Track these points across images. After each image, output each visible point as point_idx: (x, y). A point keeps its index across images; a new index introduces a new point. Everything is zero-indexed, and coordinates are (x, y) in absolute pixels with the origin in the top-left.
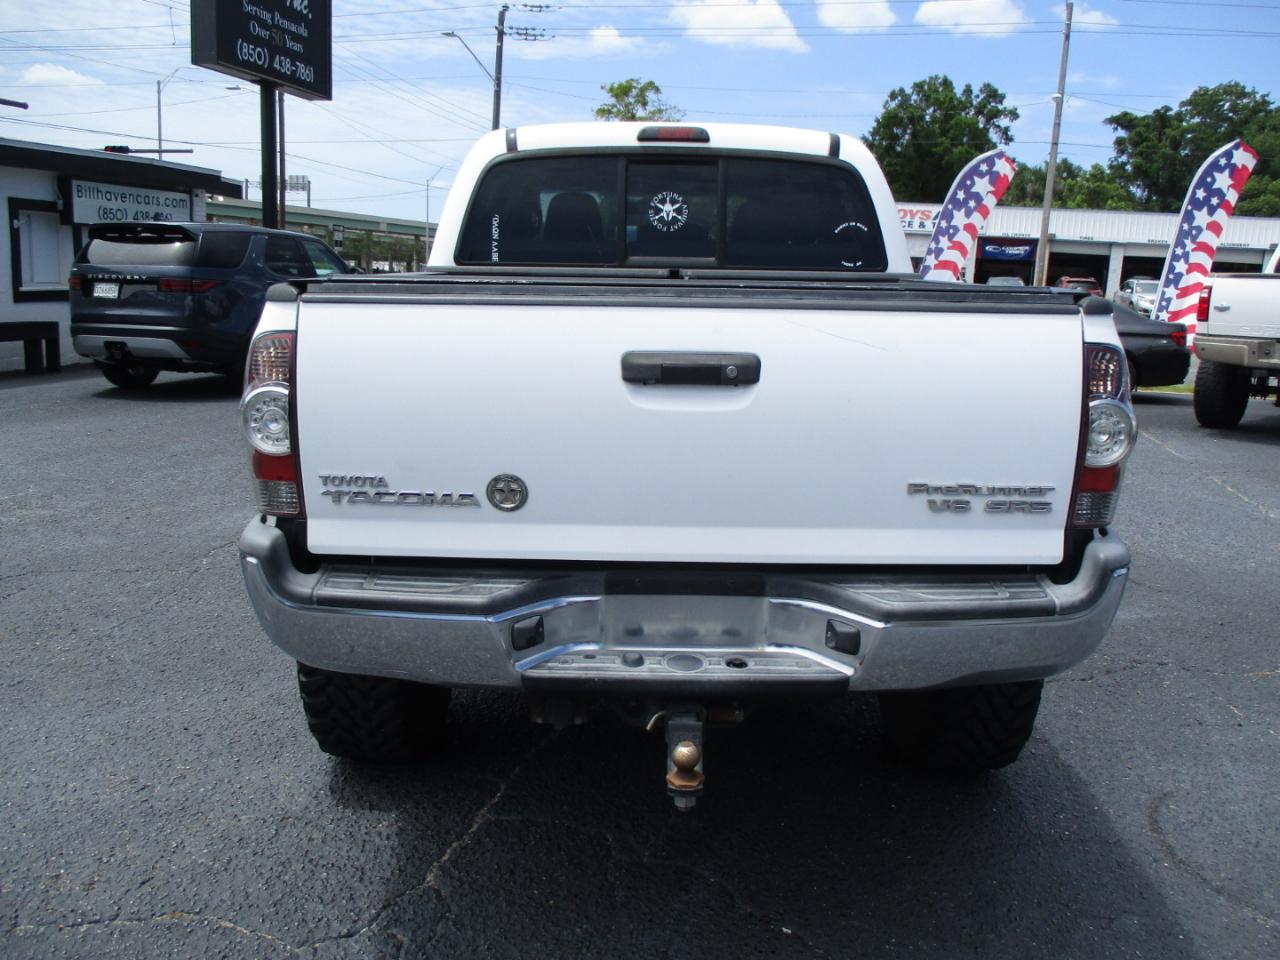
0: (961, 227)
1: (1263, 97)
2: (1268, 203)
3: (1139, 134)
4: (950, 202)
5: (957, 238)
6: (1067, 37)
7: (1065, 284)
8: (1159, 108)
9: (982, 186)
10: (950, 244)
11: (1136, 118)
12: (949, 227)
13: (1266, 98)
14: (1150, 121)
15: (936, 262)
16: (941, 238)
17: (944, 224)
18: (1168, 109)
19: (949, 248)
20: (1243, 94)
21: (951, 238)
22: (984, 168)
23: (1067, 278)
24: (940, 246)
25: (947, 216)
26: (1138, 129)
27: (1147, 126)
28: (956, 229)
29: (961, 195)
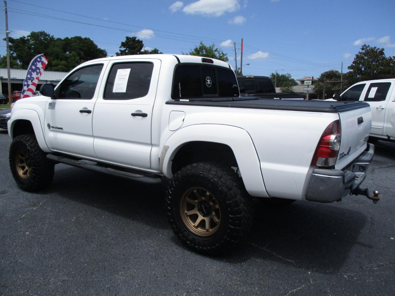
0: (35, 78)
1: (52, 36)
2: (61, 68)
3: (17, 44)
4: (30, 69)
5: (34, 81)
6: (6, 12)
7: (17, 93)
8: (22, 37)
9: (39, 65)
10: (32, 83)
11: (14, 39)
12: (31, 77)
13: (53, 37)
14: (19, 40)
15: (27, 89)
16: (28, 81)
17: (29, 76)
18: (25, 37)
19: (31, 84)
20: (46, 35)
21: (32, 81)
22: (39, 59)
23: (17, 91)
24: (28, 83)
25: (30, 74)
26: (16, 43)
27: (18, 42)
28: (33, 79)
29: (34, 67)
